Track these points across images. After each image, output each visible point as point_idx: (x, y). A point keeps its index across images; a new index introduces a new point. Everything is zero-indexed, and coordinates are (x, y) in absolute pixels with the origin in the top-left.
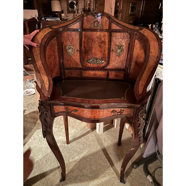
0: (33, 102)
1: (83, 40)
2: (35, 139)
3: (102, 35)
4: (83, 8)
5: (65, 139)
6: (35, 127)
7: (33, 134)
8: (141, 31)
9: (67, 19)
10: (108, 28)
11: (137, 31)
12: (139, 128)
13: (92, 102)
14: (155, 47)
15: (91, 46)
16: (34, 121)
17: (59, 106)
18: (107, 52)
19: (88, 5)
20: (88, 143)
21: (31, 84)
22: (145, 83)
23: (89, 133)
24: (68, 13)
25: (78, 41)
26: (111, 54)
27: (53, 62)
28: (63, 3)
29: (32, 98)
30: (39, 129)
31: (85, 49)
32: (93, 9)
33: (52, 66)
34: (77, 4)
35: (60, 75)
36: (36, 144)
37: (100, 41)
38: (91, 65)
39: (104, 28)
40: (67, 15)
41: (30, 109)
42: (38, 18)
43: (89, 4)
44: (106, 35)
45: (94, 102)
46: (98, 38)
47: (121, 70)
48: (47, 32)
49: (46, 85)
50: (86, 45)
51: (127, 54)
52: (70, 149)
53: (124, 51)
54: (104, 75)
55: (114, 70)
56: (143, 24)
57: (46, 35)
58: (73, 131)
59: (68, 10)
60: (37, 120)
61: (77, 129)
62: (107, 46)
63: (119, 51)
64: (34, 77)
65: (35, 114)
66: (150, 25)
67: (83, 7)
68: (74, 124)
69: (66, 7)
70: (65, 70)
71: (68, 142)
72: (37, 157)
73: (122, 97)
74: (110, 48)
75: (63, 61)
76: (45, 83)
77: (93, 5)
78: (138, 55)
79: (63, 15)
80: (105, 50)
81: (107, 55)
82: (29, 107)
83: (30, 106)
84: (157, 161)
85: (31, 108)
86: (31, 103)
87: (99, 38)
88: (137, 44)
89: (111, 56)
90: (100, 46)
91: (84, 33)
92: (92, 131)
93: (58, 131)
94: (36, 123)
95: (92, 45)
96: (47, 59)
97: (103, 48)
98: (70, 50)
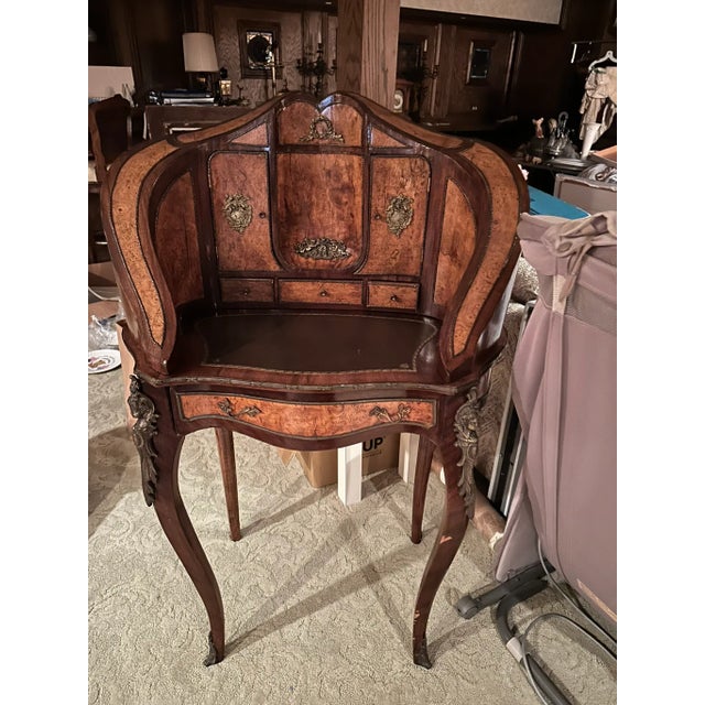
0: (111, 395)
1: (281, 179)
2: (119, 524)
3: (342, 164)
4: (299, 61)
5: (227, 522)
6: (118, 481)
7: (111, 509)
8: (465, 154)
9: (240, 100)
10: (360, 144)
11: (453, 152)
12: (459, 465)
13: (304, 379)
14: (507, 205)
15: (306, 199)
16: (119, 463)
17: (198, 397)
18: (358, 221)
19: (315, 48)
20: (308, 537)
21: (108, 333)
22: (473, 320)
23: (313, 502)
24: (244, 77)
25: (265, 185)
26: (373, 226)
27: (179, 253)
28: (224, 41)
29: (109, 381)
30: (135, 490)
31: (288, 211)
32: (334, 62)
33: (177, 264)
34: (276, 46)
35: (203, 296)
36: (121, 541)
37: (336, 186)
38: (307, 263)
39: (348, 143)
40: (241, 84)
41: (101, 421)
42: (134, 97)
43: (320, 46)
44: (356, 166)
45: (311, 379)
46: (329, 173)
47: (409, 280)
48: (160, 156)
49: (153, 328)
50: (291, 198)
51: (424, 226)
52: (241, 556)
53: (415, 217)
54: (352, 295)
55: (385, 278)
56: (516, 118)
57: (155, 166)
58: (254, 496)
59: (244, 66)
60: (127, 459)
61: (270, 488)
62: (359, 199)
63: (397, 217)
64: (116, 309)
65: (118, 440)
66: (540, 122)
67: (300, 57)
68: (258, 471)
69: (236, 57)
70: (223, 280)
71: (237, 534)
72: (127, 586)
73: (402, 366)
74: (369, 206)
75: (213, 249)
76: (151, 322)
77: (334, 48)
78: (458, 230)
79: (225, 84)
80: (354, 213)
81: (360, 231)
82: (99, 416)
83: (104, 410)
84: (546, 591)
85: (106, 418)
86: (105, 401)
87: (332, 174)
88: (454, 195)
89: (373, 234)
90: (338, 201)
91: (281, 157)
92: (323, 496)
93: (202, 498)
94: (123, 469)
95: (309, 196)
96: (159, 244)
97: (346, 208)
98: (237, 213)
